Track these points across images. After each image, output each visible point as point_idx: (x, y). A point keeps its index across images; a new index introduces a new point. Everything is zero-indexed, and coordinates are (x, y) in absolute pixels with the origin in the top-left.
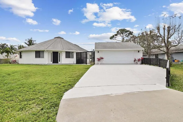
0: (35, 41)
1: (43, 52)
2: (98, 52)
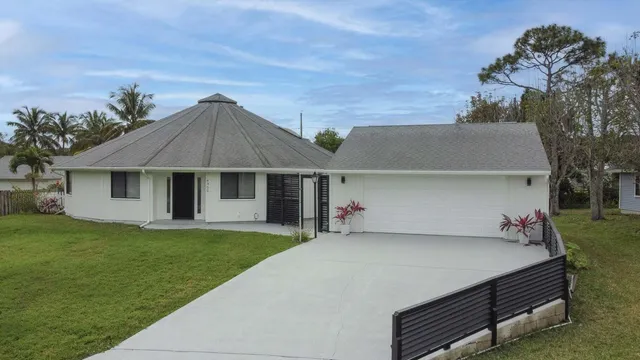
0: (151, 96)
1: (137, 174)
2: (343, 180)
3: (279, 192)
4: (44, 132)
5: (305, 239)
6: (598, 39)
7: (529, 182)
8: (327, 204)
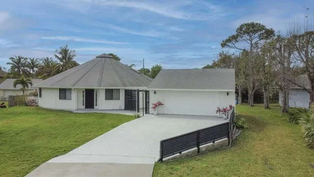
2: (155, 93)
3: (130, 97)
4: (24, 67)
5: (139, 117)
6: (272, 29)
7: (228, 94)
8: (149, 102)
